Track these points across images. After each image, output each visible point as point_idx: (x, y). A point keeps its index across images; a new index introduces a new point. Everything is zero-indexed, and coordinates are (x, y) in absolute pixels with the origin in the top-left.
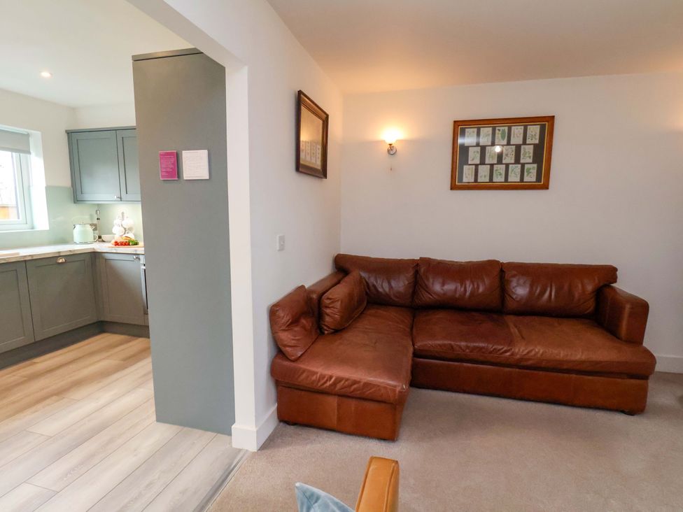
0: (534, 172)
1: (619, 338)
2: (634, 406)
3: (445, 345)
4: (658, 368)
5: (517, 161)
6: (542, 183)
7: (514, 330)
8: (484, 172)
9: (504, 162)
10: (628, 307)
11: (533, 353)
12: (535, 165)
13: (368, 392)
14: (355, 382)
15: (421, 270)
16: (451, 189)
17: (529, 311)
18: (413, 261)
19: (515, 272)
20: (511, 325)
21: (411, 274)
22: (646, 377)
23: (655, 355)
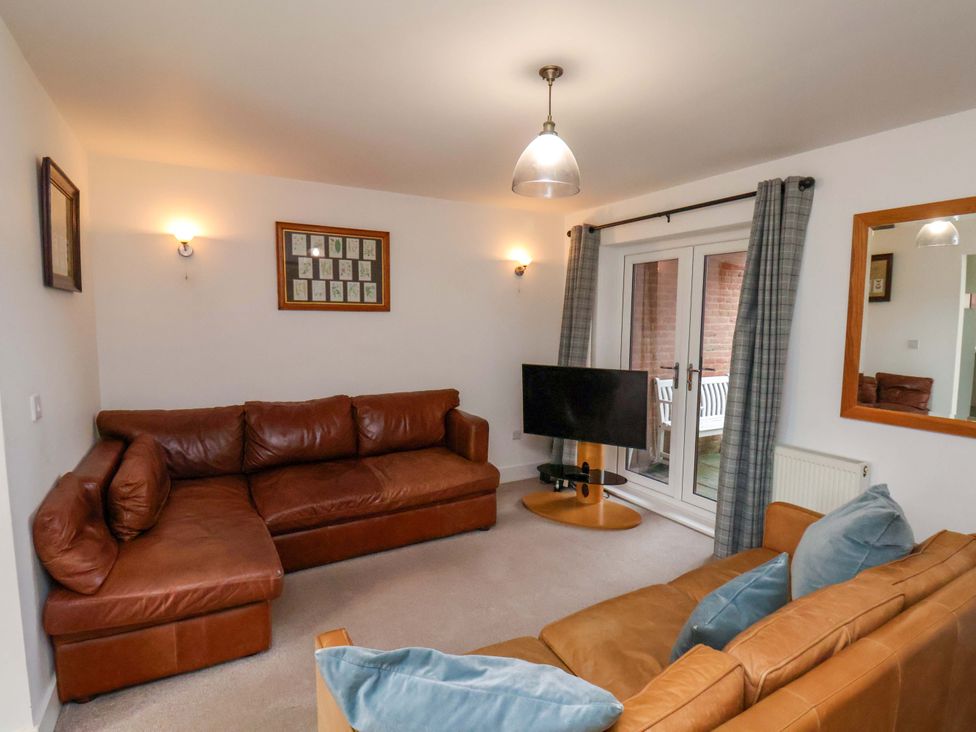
0: (374, 292)
1: (468, 459)
2: (486, 521)
3: (304, 510)
4: (503, 480)
5: (355, 278)
6: (383, 305)
7: (378, 474)
8: (319, 288)
9: (341, 278)
10: (473, 429)
11: (402, 493)
12: (375, 284)
13: (230, 598)
14: (208, 591)
15: (249, 420)
16: (280, 308)
17: (389, 449)
18: (236, 408)
19: (368, 407)
20: (374, 469)
21: (236, 425)
22: (493, 491)
23: (499, 468)
